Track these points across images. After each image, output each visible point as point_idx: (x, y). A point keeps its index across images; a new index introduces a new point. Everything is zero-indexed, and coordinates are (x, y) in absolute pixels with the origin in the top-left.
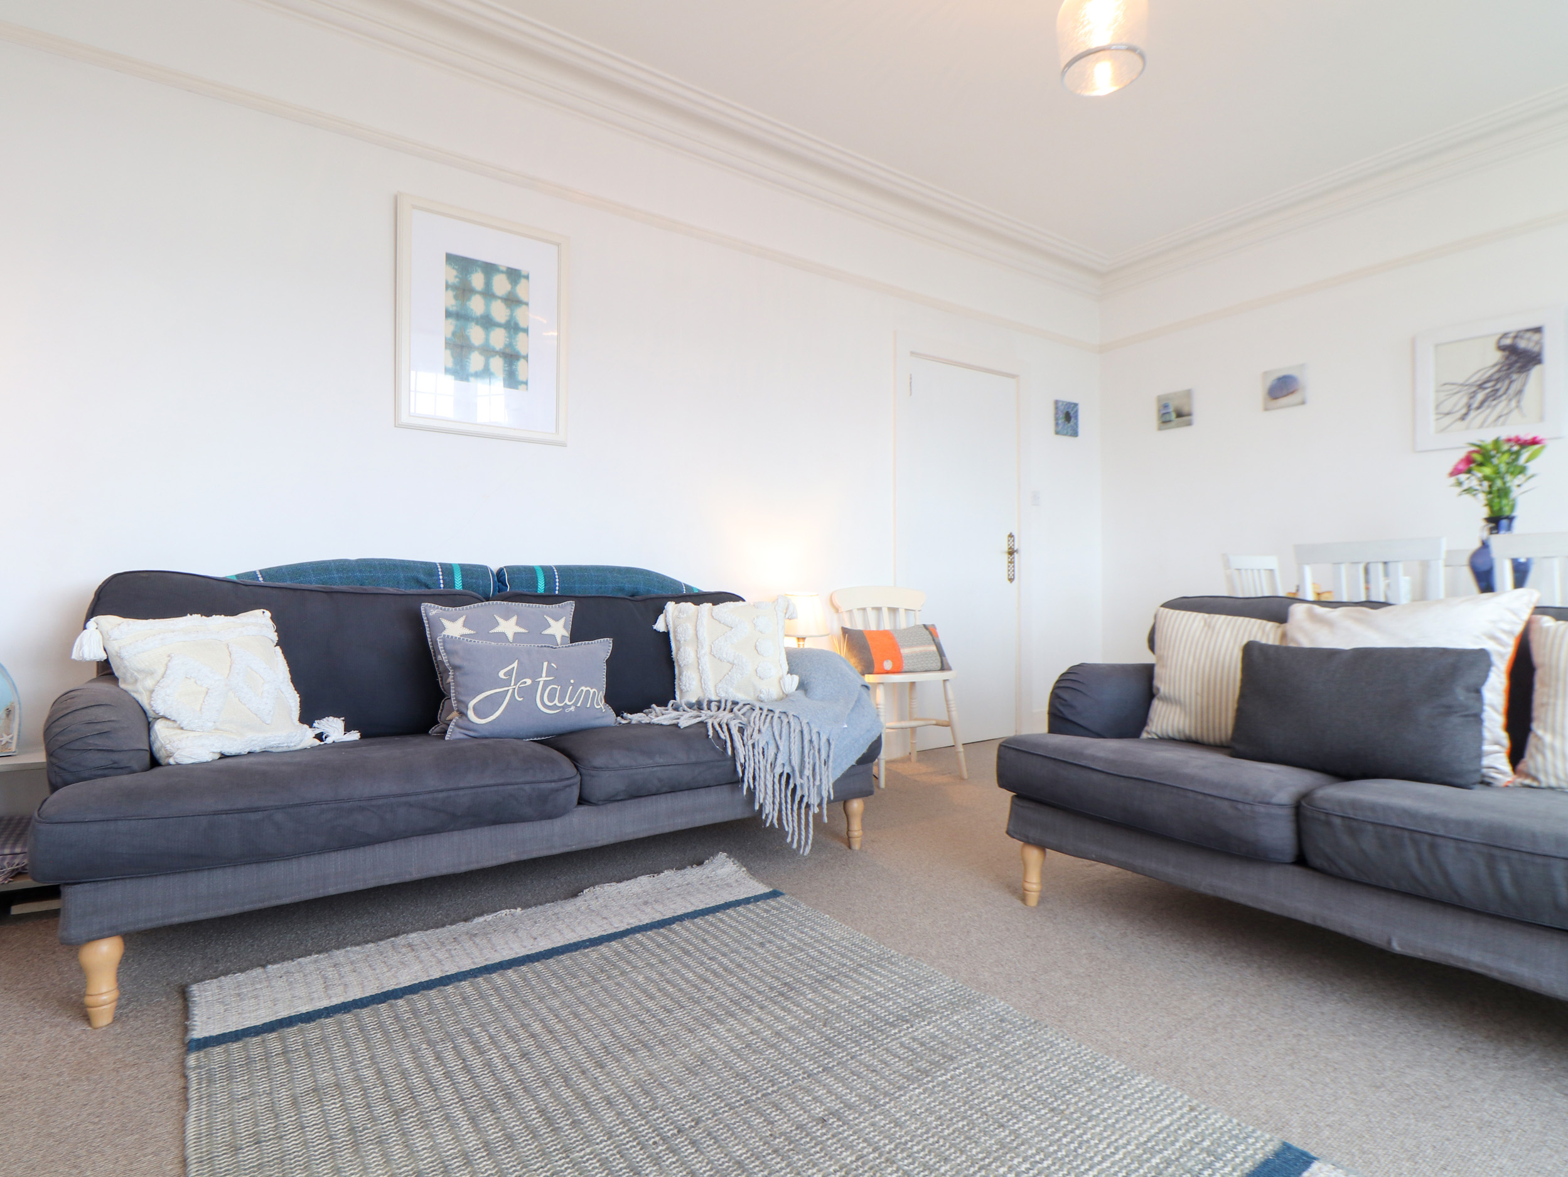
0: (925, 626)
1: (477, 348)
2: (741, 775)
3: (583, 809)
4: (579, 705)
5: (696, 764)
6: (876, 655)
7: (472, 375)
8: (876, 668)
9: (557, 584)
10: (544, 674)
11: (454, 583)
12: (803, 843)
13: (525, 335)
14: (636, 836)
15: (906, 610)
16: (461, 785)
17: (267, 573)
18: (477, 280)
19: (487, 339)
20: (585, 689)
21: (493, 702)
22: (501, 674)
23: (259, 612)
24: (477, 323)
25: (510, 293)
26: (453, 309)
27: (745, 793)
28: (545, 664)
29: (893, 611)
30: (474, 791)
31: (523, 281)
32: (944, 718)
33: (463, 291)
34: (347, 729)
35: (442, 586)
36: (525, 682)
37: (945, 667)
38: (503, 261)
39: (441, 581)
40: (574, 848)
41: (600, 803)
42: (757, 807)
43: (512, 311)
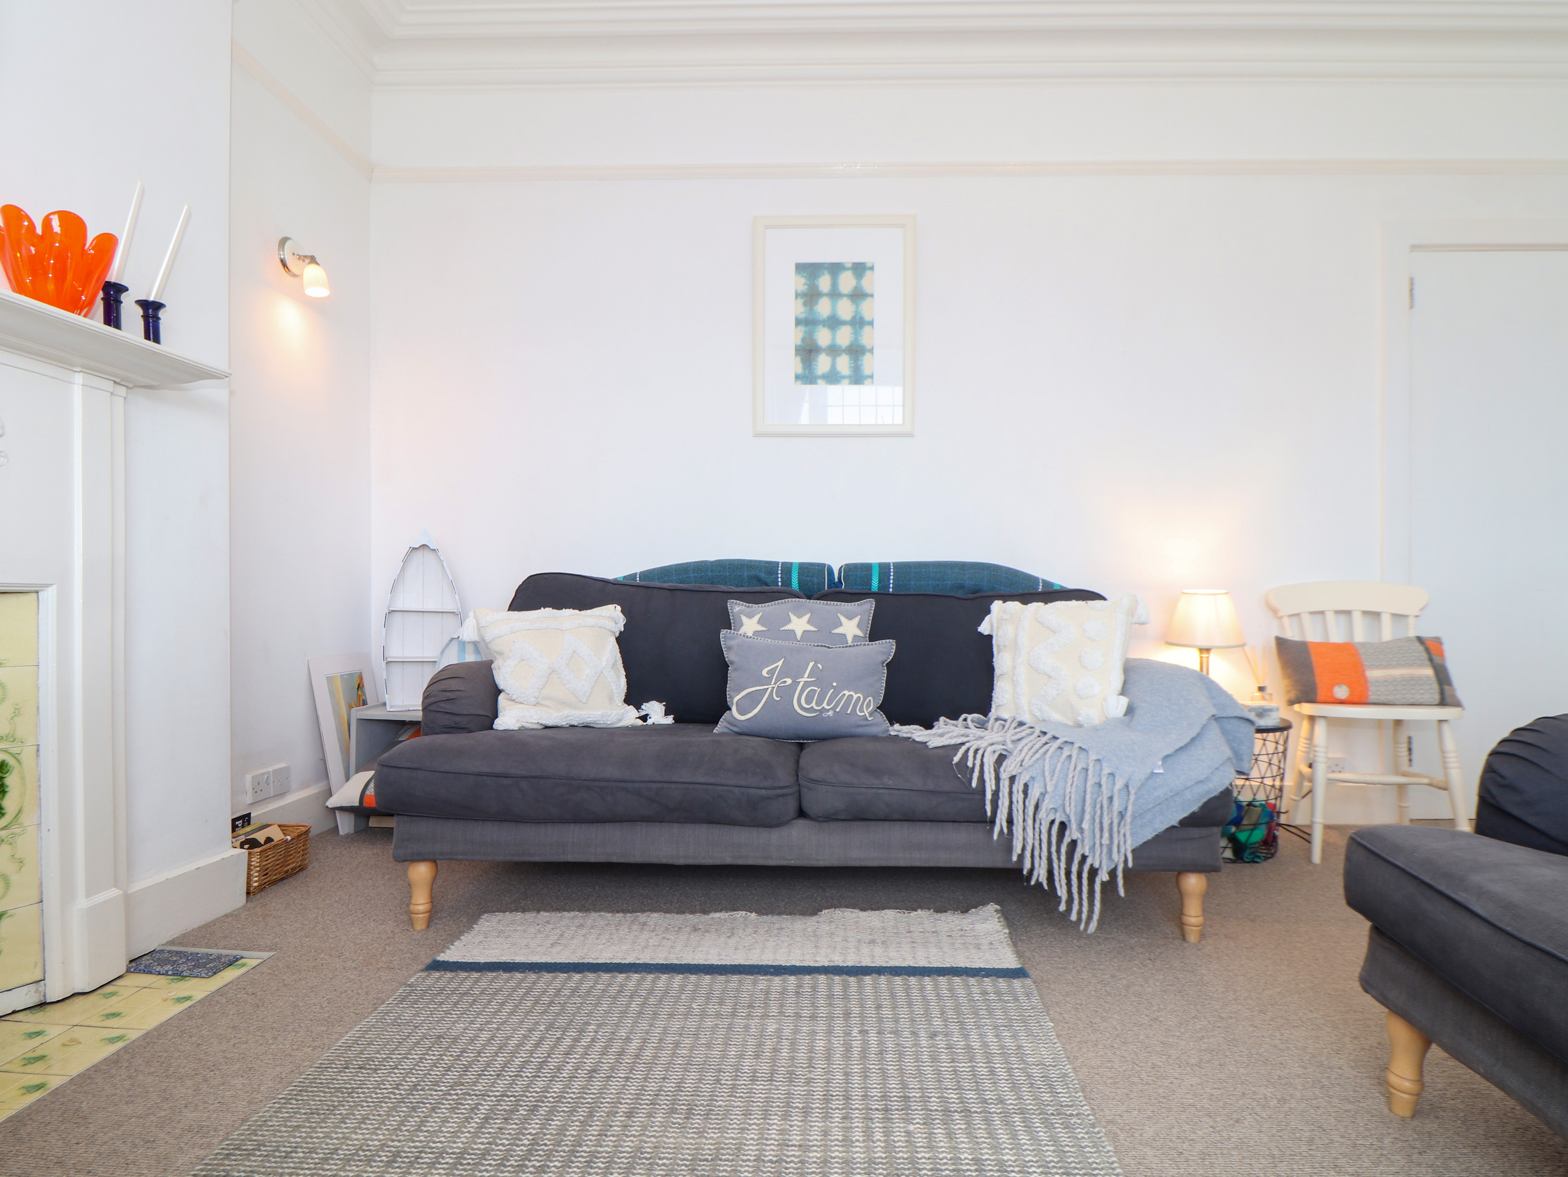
0: (1420, 639)
1: (825, 350)
2: (989, 814)
3: (801, 823)
4: (838, 710)
5: (933, 792)
6: (1321, 679)
7: (819, 377)
8: (1321, 693)
9: (891, 581)
10: (806, 675)
11: (791, 581)
12: (1084, 916)
13: (870, 327)
14: (863, 864)
15: (1394, 615)
16: (675, 779)
17: (645, 575)
18: (824, 283)
19: (833, 339)
20: (847, 693)
21: (754, 698)
22: (764, 673)
23: (611, 607)
24: (824, 326)
25: (856, 288)
26: (802, 316)
27: (995, 837)
28: (812, 664)
29: (1374, 616)
30: (685, 786)
31: (868, 273)
32: (1439, 777)
33: (810, 296)
34: (667, 714)
35: (780, 584)
36: (785, 682)
37: (1448, 700)
38: (848, 259)
39: (780, 580)
40: (793, 863)
41: (821, 819)
42: (1015, 858)
43: (857, 306)
